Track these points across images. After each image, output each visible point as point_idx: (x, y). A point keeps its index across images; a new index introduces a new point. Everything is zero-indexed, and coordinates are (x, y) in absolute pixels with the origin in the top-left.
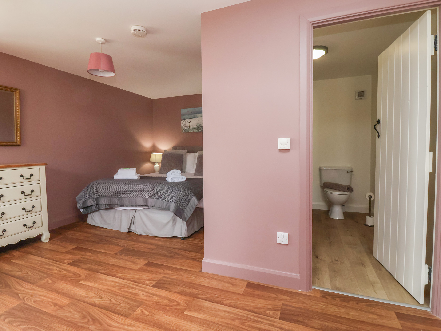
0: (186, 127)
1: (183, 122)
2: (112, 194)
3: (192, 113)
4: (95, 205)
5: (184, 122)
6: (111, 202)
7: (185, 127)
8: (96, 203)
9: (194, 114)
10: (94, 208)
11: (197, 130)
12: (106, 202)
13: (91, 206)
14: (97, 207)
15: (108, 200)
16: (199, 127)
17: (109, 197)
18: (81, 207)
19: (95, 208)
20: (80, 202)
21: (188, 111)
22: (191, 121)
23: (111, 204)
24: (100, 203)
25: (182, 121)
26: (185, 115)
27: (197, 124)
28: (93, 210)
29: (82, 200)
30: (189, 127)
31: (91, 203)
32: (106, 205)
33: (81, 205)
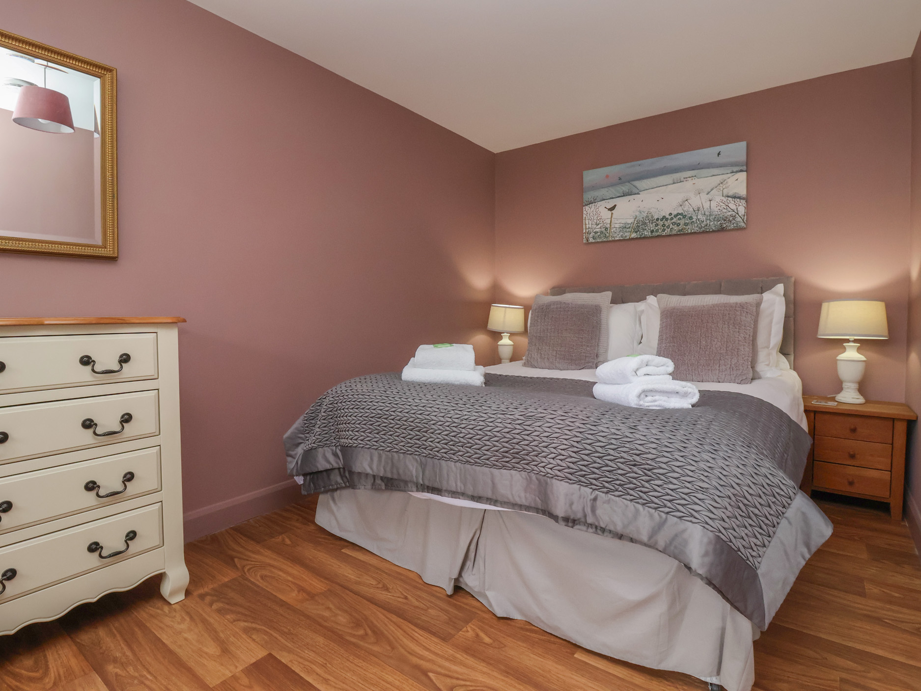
0: (599, 226)
1: (588, 211)
2: (396, 438)
3: (620, 179)
4: (339, 469)
5: (592, 209)
6: (395, 471)
7: (595, 226)
8: (342, 463)
9: (629, 182)
10: (336, 478)
11: (636, 232)
12: (375, 466)
13: (327, 471)
14: (346, 477)
15: (383, 460)
16: (644, 224)
17: (389, 449)
18: (297, 469)
19: (339, 480)
20: (296, 454)
21: (607, 176)
22: (615, 206)
23: (395, 477)
24: (357, 468)
25: (587, 207)
26: (594, 188)
27: (637, 213)
28: (332, 485)
29: (302, 445)
30: (609, 225)
31: (329, 462)
32: (374, 476)
33: (297, 463)
